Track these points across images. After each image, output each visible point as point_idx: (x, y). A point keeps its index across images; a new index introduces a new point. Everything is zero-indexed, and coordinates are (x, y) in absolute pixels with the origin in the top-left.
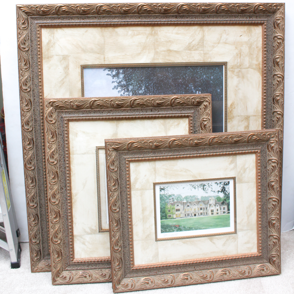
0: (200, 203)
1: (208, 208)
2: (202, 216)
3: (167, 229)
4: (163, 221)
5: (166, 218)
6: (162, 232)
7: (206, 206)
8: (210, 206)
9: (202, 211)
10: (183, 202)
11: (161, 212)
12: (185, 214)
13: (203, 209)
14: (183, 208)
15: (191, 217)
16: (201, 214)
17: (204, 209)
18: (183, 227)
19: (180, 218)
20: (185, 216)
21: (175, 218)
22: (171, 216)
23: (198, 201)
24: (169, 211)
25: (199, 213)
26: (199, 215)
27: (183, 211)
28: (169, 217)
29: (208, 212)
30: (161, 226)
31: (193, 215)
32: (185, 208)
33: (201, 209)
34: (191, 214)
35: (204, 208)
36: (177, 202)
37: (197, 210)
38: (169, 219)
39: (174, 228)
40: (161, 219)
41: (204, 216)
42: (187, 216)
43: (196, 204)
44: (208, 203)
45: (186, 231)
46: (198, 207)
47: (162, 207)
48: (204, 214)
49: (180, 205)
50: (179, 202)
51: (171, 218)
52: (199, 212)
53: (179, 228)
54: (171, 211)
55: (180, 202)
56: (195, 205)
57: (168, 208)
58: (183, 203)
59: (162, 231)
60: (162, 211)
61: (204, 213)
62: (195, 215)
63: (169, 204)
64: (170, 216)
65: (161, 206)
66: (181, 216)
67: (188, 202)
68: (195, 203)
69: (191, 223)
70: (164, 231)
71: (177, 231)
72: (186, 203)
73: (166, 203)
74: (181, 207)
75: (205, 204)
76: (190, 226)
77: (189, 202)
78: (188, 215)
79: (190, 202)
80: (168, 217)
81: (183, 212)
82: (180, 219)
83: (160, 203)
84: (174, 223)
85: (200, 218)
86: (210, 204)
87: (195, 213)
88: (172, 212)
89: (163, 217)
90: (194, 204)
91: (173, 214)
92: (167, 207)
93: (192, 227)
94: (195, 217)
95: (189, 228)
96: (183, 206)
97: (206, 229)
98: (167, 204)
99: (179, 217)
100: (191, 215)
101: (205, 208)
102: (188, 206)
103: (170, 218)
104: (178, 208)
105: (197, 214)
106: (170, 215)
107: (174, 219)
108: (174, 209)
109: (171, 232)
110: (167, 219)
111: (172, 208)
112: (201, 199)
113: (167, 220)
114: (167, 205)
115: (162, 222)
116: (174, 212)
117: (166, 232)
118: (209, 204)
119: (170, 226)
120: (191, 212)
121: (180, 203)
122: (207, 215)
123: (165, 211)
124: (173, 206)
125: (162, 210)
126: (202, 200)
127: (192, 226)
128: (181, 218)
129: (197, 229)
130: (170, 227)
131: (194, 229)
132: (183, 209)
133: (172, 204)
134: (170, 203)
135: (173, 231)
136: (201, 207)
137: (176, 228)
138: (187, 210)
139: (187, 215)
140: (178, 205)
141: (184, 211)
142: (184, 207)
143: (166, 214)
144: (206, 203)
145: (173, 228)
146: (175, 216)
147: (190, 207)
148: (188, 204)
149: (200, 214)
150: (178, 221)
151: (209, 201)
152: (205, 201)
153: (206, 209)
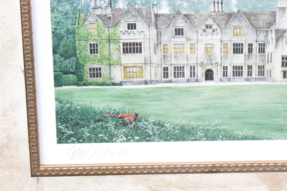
0: (235, 23)
1: (269, 49)
2: (240, 82)
3: (86, 130)
4: (68, 93)
5: (80, 81)
6: (62, 138)
7: (261, 37)
8: (277, 40)
9: (239, 60)
10: (156, 10)
11: (55, 52)
12: (166, 69)
13: (246, 49)
14: (154, 41)
15: (188, 81)
16: (238, 71)
17: (250, 50)
18: (154, 124)
19: (139, 83)
20: (166, 75)
21: (121, 84)
22: (102, 72)
23: (226, 11)
24: (94, 49)
25: (225, 68)
26: (225, 74)
27: (155, 52)
28: (93, 75)
29: (267, 67)
30: (57, 113)
31: (200, 72)
32: (165, 39)
33: (237, 49)
34: (193, 69)
35: (250, 45)
36: (127, 12)
37: (217, 51)
38: (90, 84)
39: (116, 127)
40: (58, 82)
41: (247, 80)
42: (171, 77)
43: (215, 27)
44: (270, 24)
45: (166, 140)
46: (225, 38)
47: (63, 32)
48: (250, 74)
49: (140, 26)
50: (139, 11)
51: (99, 80)
52: (226, 63)
53: (136, 128)
54: (104, 50)
55: (144, 13)
56: (210, 31)
57: (89, 34)
58: (157, 16)
59: (63, 133)
60: (61, 49)
61: (250, 67)
62: (209, 75)
63: (91, 19)
64: (96, 73)
65: (56, 23)
66: (147, 78)
67: (178, 13)
68: (210, 22)
69: (190, 111)
70: (71, 136)
71: (128, 141)
72: (171, 18)
73: (81, 11)
74: (147, 33)
75: (257, 29)
76: (184, 122)
77: (184, 13)
78: (179, 72)
79: (186, 15)
80: (87, 77)
81: (156, 59)
82: (140, 90)
83: (52, 11)
84: (117, 106)
85: (232, 88)
86: (277, 31)
87: (209, 67)
88: (106, 53)
89: (66, 73)
90: (207, 26)
91: (110, 65)
92: (82, 31)
93: (193, 128)
94: (210, 83)
95: (182, 129)
96: (155, 31)
97: (253, 138)
98: (82, 15)
99: (135, 80)
100: (193, 73)
101: (255, 47)
102: (179, 32)
103: (95, 79)
104: (132, 36)
105: (218, 73)
106: (95, 66)
107: (114, 84)
108: (117, 41)
109: (102, 141)
110: (85, 85)
111: (104, 36)
112: (238, 6)
113: (84, 90)
114: (85, 20)
115: (61, 98)
116: (114, 57)
117: (80, 139)
118: (273, 28)
119: (97, 117)
120: (192, 62)
121: (142, 17)
122: (264, 79)
123: (75, 48)
124: (112, 30)
125: (62, 43)
126: (245, 10)
127: (193, 124)
128: (146, 83)
129: (214, 139)
130: (98, 121)
131: (200, 134)
132: (157, 45)
133: (105, 19)
134: (99, 12)
135: (111, 138)
136: (237, 40)
137: (125, 124)
138: (171, 51)
139: (171, 71)
140: (131, 26)
141: (160, 54)
142: (159, 34)
143: (81, 62)
144: (261, 23)
145: (111, 124)
146: (118, 75)
147: (188, 40)
148: (180, 24)
149: (230, 71)
150: (131, 97)
151: (274, 14)
152: (256, 15)
153: (262, 50)
